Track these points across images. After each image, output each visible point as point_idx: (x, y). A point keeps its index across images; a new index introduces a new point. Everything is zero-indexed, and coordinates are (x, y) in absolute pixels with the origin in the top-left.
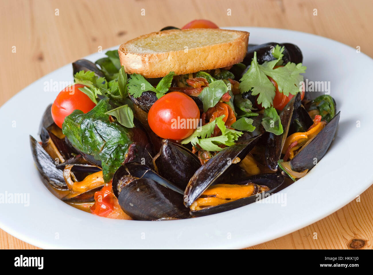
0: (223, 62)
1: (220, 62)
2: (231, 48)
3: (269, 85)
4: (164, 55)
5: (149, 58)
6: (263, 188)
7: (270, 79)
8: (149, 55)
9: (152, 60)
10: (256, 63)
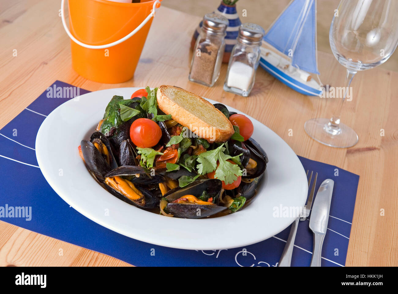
3: (215, 165)
4: (172, 103)
5: (164, 98)
6: (143, 202)
7: (218, 162)
8: (165, 97)
9: (165, 100)
10: (219, 149)
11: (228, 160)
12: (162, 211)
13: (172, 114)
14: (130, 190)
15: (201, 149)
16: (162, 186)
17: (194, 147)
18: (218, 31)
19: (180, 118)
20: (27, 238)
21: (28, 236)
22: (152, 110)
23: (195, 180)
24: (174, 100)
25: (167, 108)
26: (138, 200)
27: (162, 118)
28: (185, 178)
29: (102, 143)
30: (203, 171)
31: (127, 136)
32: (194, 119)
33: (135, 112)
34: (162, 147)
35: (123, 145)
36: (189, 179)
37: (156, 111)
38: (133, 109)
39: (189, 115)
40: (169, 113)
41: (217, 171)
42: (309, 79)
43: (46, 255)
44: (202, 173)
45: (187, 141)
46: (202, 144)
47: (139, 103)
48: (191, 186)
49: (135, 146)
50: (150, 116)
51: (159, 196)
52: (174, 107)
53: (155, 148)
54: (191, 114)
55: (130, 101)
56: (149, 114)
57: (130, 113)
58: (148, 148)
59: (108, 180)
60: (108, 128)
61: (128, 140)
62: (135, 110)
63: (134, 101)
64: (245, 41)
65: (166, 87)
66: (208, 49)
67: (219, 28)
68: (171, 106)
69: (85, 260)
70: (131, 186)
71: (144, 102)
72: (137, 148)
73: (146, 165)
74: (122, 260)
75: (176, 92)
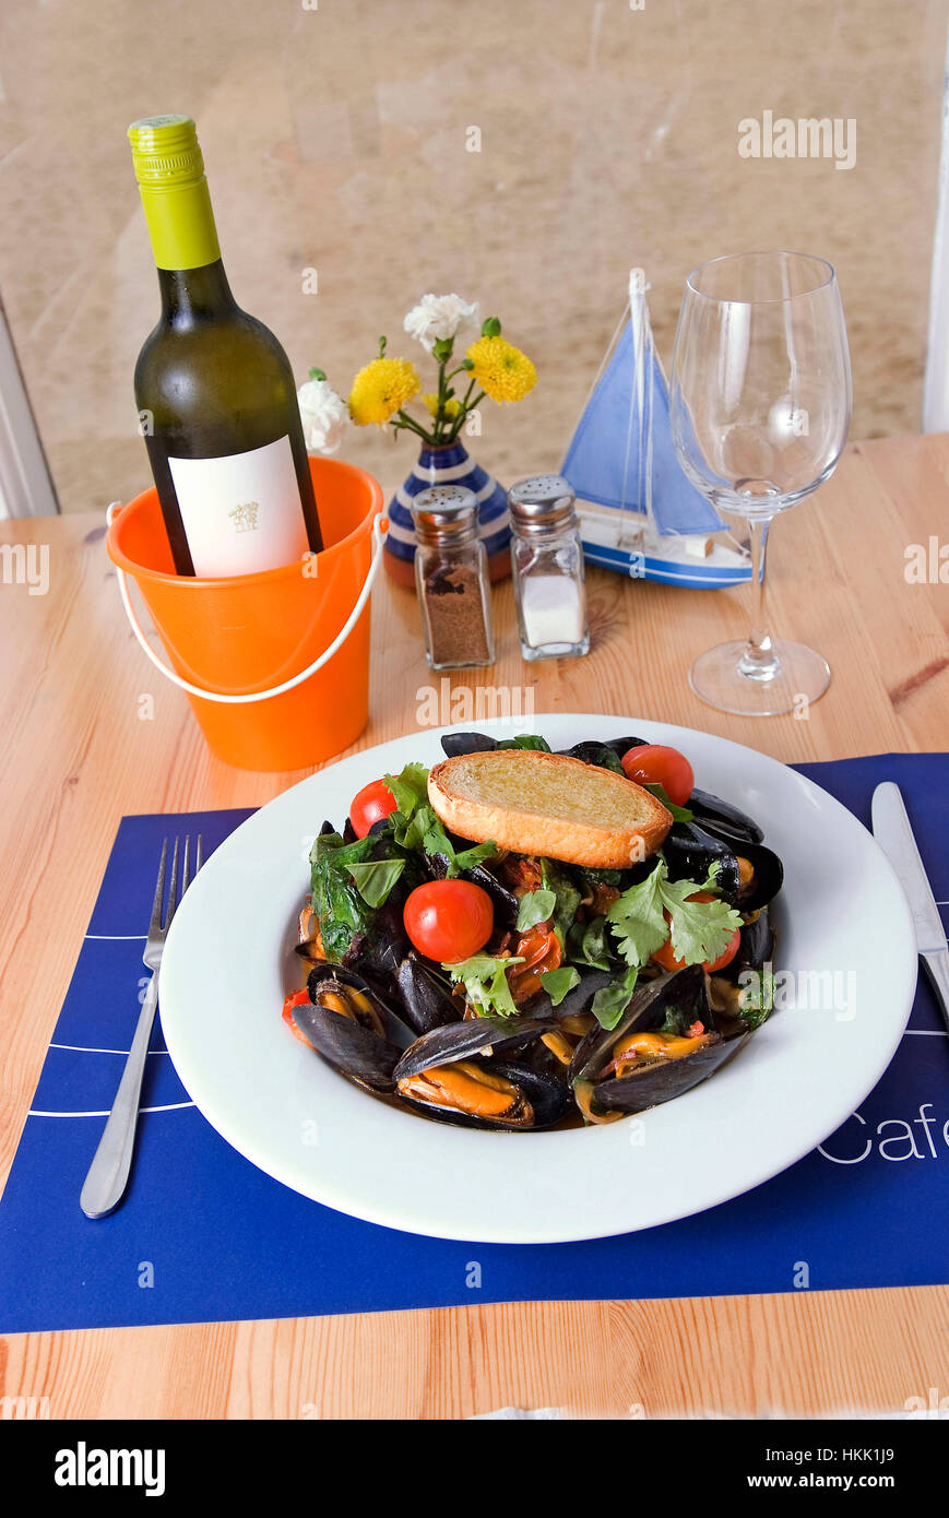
0: (587, 859)
1: (583, 855)
2: (610, 841)
3: (661, 925)
4: (483, 809)
5: (458, 806)
6: (528, 1110)
7: (667, 915)
8: (459, 801)
9: (461, 810)
10: (655, 879)
11: (690, 898)
12: (588, 1115)
13: (496, 839)
14: (479, 1089)
15: (604, 895)
16: (551, 1039)
17: (588, 901)
18: (460, 530)
19: (520, 841)
20: (274, 1348)
21: (275, 1341)
22: (435, 846)
23: (635, 990)
24: (483, 797)
25: (475, 826)
26: (511, 1110)
27: (472, 859)
28: (605, 996)
29: (346, 987)
30: (639, 955)
31: (405, 946)
32: (559, 829)
33: (394, 870)
34: (509, 936)
35: (405, 974)
36: (614, 993)
37: (447, 845)
38: (384, 862)
39: (541, 824)
40: (486, 838)
41: (674, 941)
42: (709, 550)
43: (350, 1380)
44: (640, 964)
45: (567, 897)
46: (600, 880)
47: (391, 837)
48: (632, 1016)
49: (437, 965)
50: (437, 860)
51: (547, 1059)
52: (494, 818)
53: (491, 948)
54: (548, 820)
55: (369, 844)
56: (429, 857)
57: (383, 877)
58: (474, 958)
59: (407, 1085)
60: (343, 939)
61: (411, 955)
62: (391, 861)
63: (378, 839)
64: (533, 528)
65: (444, 767)
66: (452, 581)
67: (461, 523)
68: (484, 819)
69: (454, 1343)
70: (474, 1076)
71: (403, 832)
72: (446, 967)
73: (495, 1013)
74: (550, 1299)
75: (474, 770)
